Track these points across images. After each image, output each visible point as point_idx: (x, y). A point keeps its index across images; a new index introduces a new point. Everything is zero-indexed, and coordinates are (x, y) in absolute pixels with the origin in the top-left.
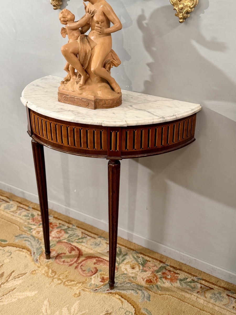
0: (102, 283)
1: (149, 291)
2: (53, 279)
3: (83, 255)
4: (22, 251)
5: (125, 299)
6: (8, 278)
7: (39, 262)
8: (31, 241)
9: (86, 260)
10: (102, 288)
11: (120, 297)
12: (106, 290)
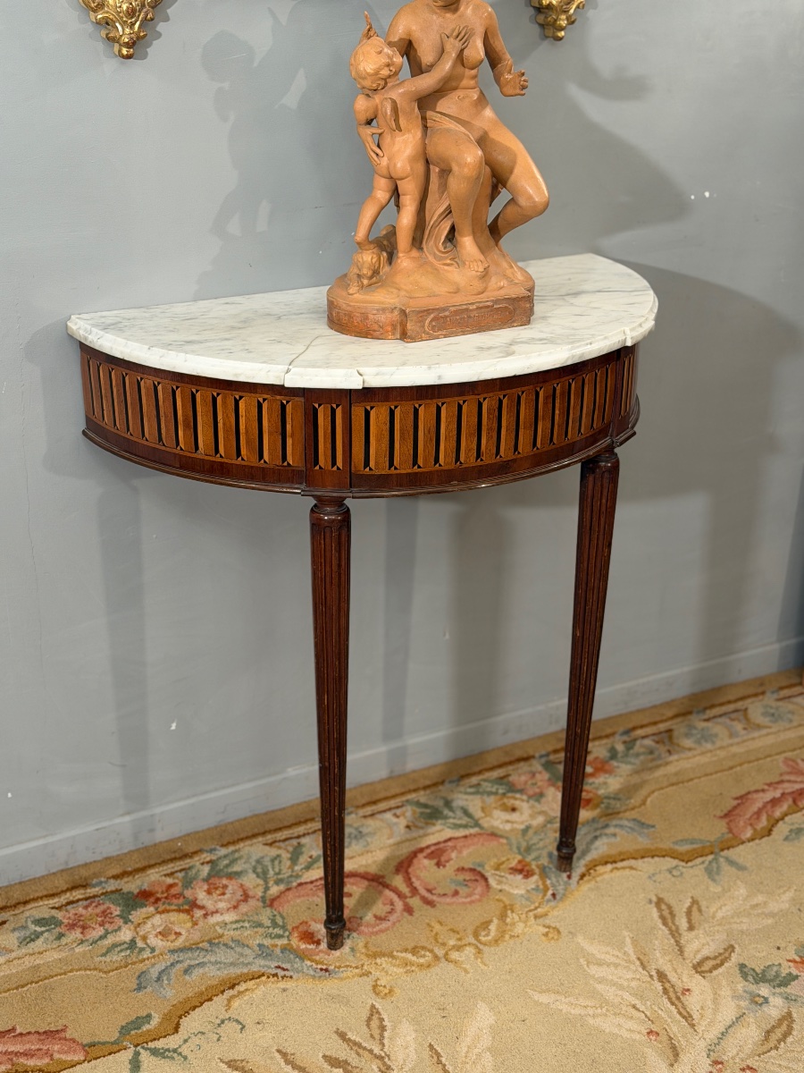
0: (535, 878)
1: (621, 815)
2: (446, 960)
3: (381, 873)
4: (240, 993)
5: (623, 860)
6: (366, 1054)
7: (339, 967)
8: (205, 960)
9: (411, 876)
10: (552, 884)
11: (609, 867)
12: (566, 879)
